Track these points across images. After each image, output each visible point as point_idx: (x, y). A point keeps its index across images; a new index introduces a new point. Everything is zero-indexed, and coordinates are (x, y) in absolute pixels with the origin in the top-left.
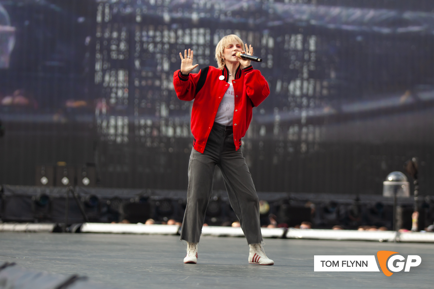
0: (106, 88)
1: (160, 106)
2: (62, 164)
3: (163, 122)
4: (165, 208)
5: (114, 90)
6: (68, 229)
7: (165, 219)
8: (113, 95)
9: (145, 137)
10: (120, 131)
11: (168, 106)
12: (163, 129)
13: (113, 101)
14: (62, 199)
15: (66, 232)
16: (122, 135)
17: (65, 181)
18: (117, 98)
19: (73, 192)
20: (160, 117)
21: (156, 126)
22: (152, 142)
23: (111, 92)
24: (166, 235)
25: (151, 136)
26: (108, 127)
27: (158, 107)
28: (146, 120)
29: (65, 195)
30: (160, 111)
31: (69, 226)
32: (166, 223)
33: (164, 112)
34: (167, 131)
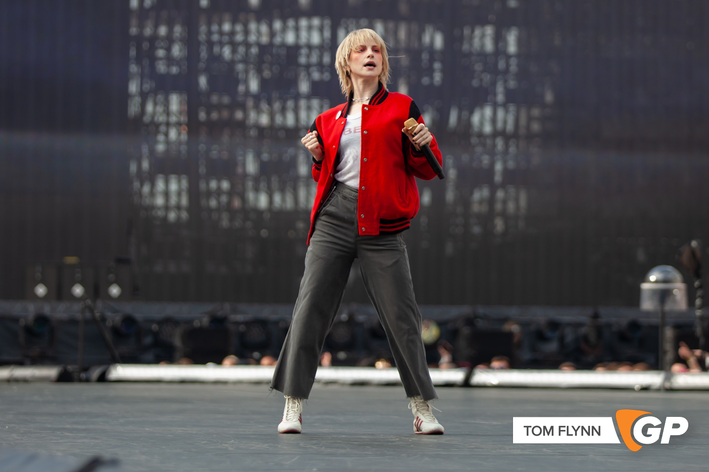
0: (147, 125)
1: (244, 155)
2: (71, 260)
3: (250, 184)
4: (256, 335)
5: (163, 128)
6: (83, 375)
7: (256, 355)
8: (161, 138)
9: (219, 209)
10: (173, 200)
11: (258, 155)
12: (251, 196)
13: (161, 148)
14: (73, 322)
15: (81, 381)
16: (178, 207)
17: (78, 290)
18: (167, 142)
19: (91, 310)
20: (245, 175)
21: (237, 191)
22: (231, 219)
23: (157, 132)
24: (258, 383)
25: (229, 208)
26: (152, 194)
27: (240, 158)
28: (219, 180)
29: (79, 316)
30: (244, 165)
31: (86, 369)
32: (258, 362)
33: (251, 167)
34: (257, 199)
